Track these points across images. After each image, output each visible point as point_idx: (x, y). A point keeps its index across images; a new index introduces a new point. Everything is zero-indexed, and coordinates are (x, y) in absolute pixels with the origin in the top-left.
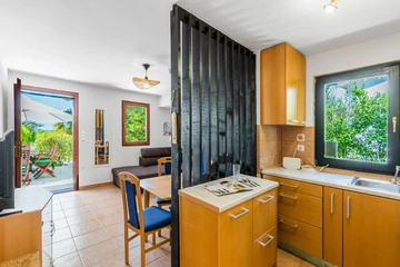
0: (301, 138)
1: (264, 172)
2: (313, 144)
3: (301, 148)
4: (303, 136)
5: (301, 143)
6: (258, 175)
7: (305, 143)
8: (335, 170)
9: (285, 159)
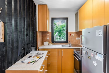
0: (48, 35)
1: (39, 48)
2: (51, 37)
3: (48, 38)
4: (49, 35)
5: (48, 37)
6: (37, 49)
7: (49, 37)
8: (56, 44)
9: (44, 42)
